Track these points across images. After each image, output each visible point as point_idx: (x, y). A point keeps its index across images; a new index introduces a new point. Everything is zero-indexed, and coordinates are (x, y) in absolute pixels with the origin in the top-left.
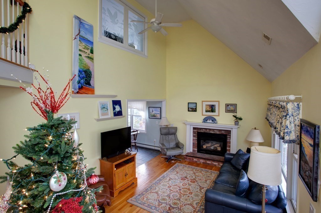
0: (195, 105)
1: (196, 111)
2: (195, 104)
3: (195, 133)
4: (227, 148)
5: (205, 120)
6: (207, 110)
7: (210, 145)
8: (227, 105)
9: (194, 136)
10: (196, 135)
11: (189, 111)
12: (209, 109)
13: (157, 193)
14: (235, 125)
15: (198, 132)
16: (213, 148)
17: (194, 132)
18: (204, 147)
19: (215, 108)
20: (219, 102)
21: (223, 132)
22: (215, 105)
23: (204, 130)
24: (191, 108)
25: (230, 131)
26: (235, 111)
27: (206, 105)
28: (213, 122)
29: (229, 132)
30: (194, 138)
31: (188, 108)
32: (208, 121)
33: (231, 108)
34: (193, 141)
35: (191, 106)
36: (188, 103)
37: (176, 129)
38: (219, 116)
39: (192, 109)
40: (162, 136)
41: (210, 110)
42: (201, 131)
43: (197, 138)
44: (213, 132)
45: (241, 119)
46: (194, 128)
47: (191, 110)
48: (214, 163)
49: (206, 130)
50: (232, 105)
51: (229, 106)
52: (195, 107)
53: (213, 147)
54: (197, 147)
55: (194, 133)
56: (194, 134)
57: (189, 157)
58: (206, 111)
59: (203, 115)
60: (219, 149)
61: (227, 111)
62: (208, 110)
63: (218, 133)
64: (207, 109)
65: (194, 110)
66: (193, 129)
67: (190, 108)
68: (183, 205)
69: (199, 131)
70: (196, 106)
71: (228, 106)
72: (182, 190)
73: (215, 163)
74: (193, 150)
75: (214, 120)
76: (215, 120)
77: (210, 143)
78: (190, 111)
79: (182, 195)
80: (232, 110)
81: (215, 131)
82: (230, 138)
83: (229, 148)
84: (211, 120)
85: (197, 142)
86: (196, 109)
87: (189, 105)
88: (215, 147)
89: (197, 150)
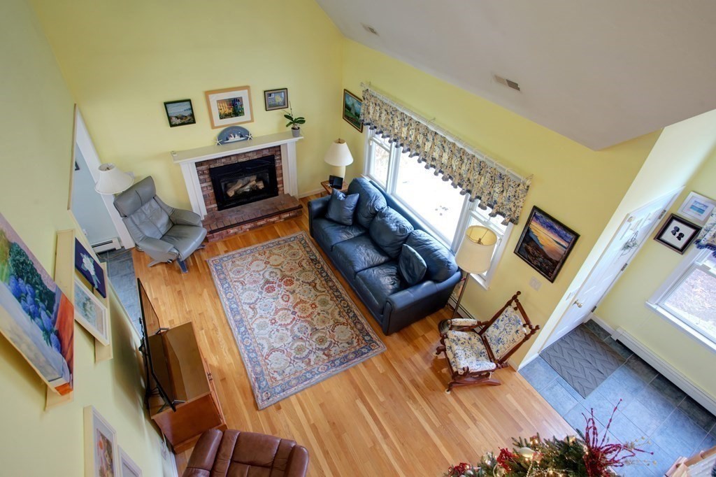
0: (189, 107)
1: (194, 122)
2: (188, 103)
3: (203, 174)
4: (278, 179)
5: (223, 138)
6: (222, 113)
7: (240, 186)
8: (268, 94)
9: (202, 182)
10: (207, 176)
11: (171, 125)
12: (228, 111)
13: (273, 350)
14: (294, 136)
15: (210, 170)
16: (248, 190)
17: (200, 173)
18: (231, 193)
19: (242, 105)
20: (249, 88)
21: (266, 153)
22: (241, 98)
23: (223, 160)
24: (177, 117)
25: (280, 147)
26: (285, 104)
27: (219, 102)
28: (242, 138)
29: (278, 149)
30: (204, 185)
31: (170, 118)
32: (231, 139)
33: (275, 99)
34: (203, 191)
35: (176, 110)
36: (166, 104)
38: (252, 121)
39: (181, 119)
41: (231, 111)
42: (218, 165)
43: (210, 183)
44: (244, 160)
45: (302, 121)
46: (198, 164)
47: (179, 121)
49: (228, 159)
50: (277, 91)
51: (273, 95)
52: (190, 112)
53: (248, 187)
54: (214, 201)
55: (201, 175)
56: (202, 177)
58: (221, 118)
59: (213, 127)
60: (261, 185)
61: (270, 106)
62: (227, 112)
63: (256, 157)
64: (222, 112)
65: (190, 120)
66: (197, 166)
67: (174, 119)
68: (331, 332)
69: (212, 166)
70: (192, 109)
71: (270, 95)
72: (296, 310)
74: (209, 211)
75: (244, 134)
76: (247, 132)
77: (241, 181)
78: (176, 125)
79: (309, 319)
80: (279, 103)
81: (249, 155)
82: (281, 159)
83: (281, 179)
84: (236, 135)
85: (212, 191)
86: (192, 115)
87: (168, 109)
88: (253, 185)
89: (216, 206)
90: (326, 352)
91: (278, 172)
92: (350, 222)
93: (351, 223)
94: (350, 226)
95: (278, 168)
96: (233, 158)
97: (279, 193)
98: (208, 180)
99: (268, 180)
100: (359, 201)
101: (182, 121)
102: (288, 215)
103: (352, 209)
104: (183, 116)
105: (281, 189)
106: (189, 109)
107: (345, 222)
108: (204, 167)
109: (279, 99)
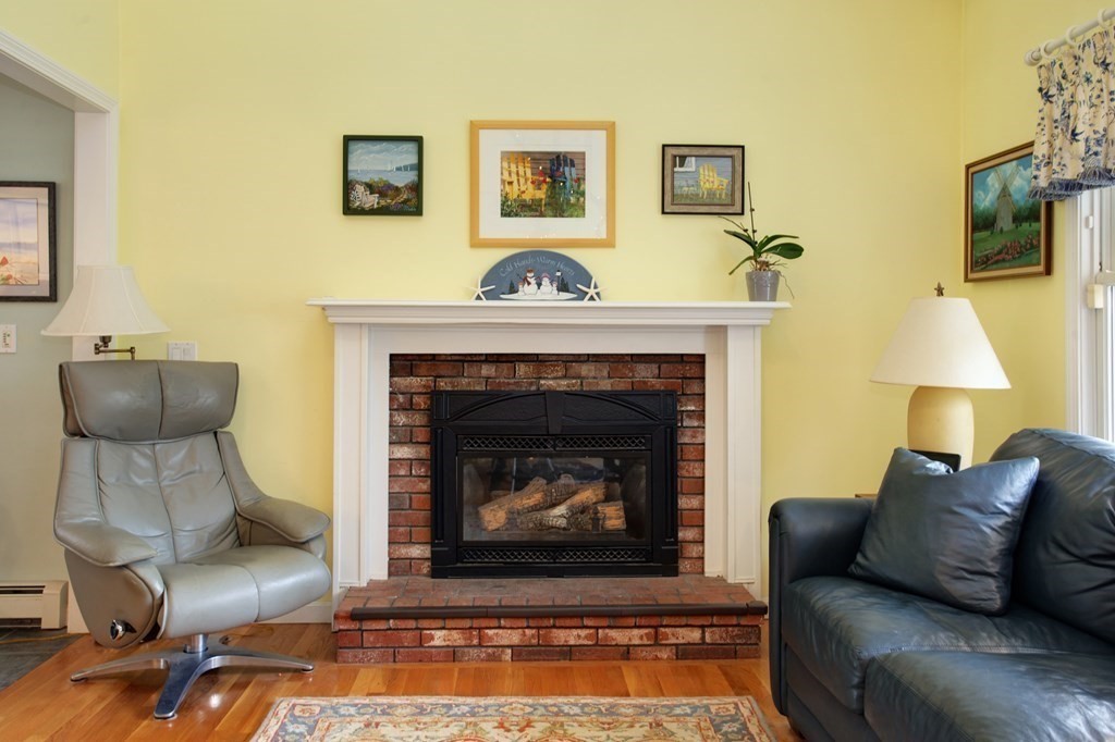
0: (414, 160)
1: (418, 211)
2: (412, 147)
3: (409, 407)
4: (684, 502)
5: (502, 281)
6: (514, 194)
7: (537, 498)
8: (674, 156)
9: (398, 436)
10: (419, 419)
11: (349, 209)
12: (531, 193)
14: (752, 299)
15: (435, 395)
16: (562, 522)
17: (400, 402)
18: (493, 519)
19: (580, 180)
20: (610, 128)
21: (645, 373)
22: (582, 155)
24: (370, 187)
25: (700, 360)
26: (732, 203)
27: (509, 157)
28: (564, 295)
29: (691, 368)
30: (404, 452)
31: (348, 186)
33: (698, 181)
34: (392, 477)
35: (374, 165)
36: (347, 140)
37: (227, 378)
38: (608, 243)
39: (382, 194)
40: (83, 450)
41: (541, 194)
42: (464, 383)
43: (423, 451)
44: (563, 385)
45: (792, 251)
46: (402, 364)
47: (372, 200)
48: (613, 633)
49: (505, 368)
50: (709, 151)
51: (692, 163)
52: (411, 177)
53: (561, 510)
54: (424, 532)
55: (402, 409)
56: (401, 419)
57: (382, 625)
58: (511, 209)
59: (476, 243)
60: (613, 517)
61: (673, 203)
62: (527, 197)
63: (606, 385)
64: (514, 192)
65: (404, 201)
66: (393, 373)
67: (360, 189)
69: (444, 385)
70: (419, 167)
71: (683, 158)
73: (619, 636)
74: (396, 566)
75: (573, 279)
76: (586, 278)
77: (540, 482)
78: (361, 212)
80: (711, 193)
81: (585, 369)
82: (701, 415)
83: (694, 502)
84: (546, 281)
85: (425, 486)
86: (417, 188)
87: (352, 158)
88: (584, 510)
89: (428, 554)
91: (687, 470)
92: (990, 592)
93: (996, 602)
94: (990, 614)
95: (690, 453)
96: (522, 369)
97: (684, 565)
98: (422, 435)
99: (643, 500)
100: (1039, 489)
101: (383, 203)
102: (695, 635)
103: (999, 522)
104: (390, 187)
105: (693, 551)
106: (412, 167)
108: (414, 382)
109: (710, 178)
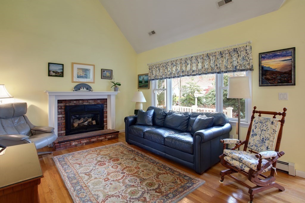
0: (62, 68)
1: (63, 76)
2: (62, 66)
3: (61, 108)
5: (78, 88)
7: (82, 121)
8: (103, 71)
9: (59, 113)
10: (63, 110)
11: (49, 75)
15: (66, 106)
16: (87, 124)
17: (59, 108)
18: (76, 125)
19: (89, 73)
20: (94, 66)
21: (99, 101)
22: (90, 69)
23: (75, 102)
24: (54, 72)
25: (106, 99)
26: (110, 77)
27: (78, 69)
28: (87, 90)
30: (60, 116)
31: (49, 71)
32: (82, 90)
33: (106, 74)
34: (58, 120)
35: (53, 68)
36: (49, 64)
38: (94, 83)
41: (83, 75)
42: (71, 104)
43: (64, 116)
44: (87, 104)
46: (59, 102)
47: (54, 74)
48: (99, 138)
49: (78, 101)
50: (108, 70)
51: (105, 72)
52: (61, 71)
53: (86, 122)
54: (64, 129)
56: (60, 111)
58: (78, 77)
59: (73, 82)
60: (94, 122)
61: (103, 77)
62: (81, 75)
63: (93, 103)
64: (79, 74)
65: (61, 74)
67: (51, 72)
68: (157, 179)
69: (67, 104)
70: (63, 69)
72: (124, 171)
73: (100, 138)
74: (59, 135)
75: (89, 88)
76: (91, 88)
77: (82, 119)
78: (52, 76)
79: (136, 174)
80: (108, 76)
81: (90, 101)
82: (107, 107)
83: (106, 119)
84: (84, 88)
85: (64, 121)
86: (63, 73)
87: (50, 67)
88: (90, 122)
89: (65, 132)
90: (158, 191)
91: (105, 115)
92: (151, 124)
95: (105, 112)
96: (80, 102)
97: (105, 128)
98: (63, 113)
99: (99, 120)
100: (154, 113)
101: (56, 75)
102: (110, 137)
103: (151, 116)
104: (57, 72)
105: (106, 126)
106: (61, 69)
107: (148, 124)
108: (62, 104)
109: (108, 74)
